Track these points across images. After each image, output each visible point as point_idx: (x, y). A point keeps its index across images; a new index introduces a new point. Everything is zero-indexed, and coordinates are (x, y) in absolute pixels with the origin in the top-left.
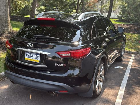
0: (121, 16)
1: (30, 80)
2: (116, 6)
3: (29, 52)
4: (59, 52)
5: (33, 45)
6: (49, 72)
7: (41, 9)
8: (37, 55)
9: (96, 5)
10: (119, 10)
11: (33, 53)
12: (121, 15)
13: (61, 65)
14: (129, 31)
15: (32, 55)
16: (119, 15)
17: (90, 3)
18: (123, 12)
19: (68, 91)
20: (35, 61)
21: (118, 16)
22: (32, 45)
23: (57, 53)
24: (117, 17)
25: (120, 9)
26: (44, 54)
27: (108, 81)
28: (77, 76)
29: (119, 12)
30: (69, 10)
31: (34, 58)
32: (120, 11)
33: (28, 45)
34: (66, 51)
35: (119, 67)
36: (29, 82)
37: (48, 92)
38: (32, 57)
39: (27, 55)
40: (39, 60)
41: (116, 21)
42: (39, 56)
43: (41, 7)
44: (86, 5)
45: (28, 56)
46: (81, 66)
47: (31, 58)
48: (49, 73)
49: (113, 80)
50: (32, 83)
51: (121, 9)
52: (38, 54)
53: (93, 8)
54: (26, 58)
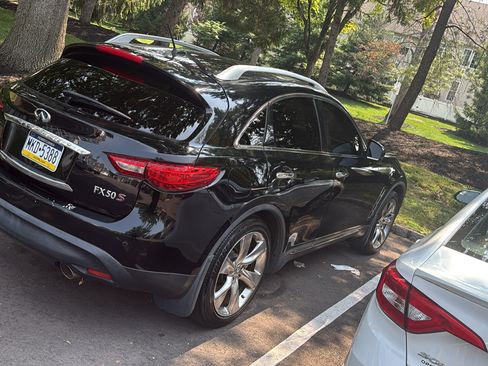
0: (468, 119)
1: (16, 216)
2: (446, 79)
3: (36, 135)
4: (115, 155)
5: (49, 116)
6: (73, 207)
7: (207, 29)
8: (56, 150)
9: (390, 60)
10: (468, 97)
11: (47, 140)
12: (471, 115)
13: (112, 194)
14: (451, 171)
15: (42, 144)
16: (463, 116)
17: (371, 49)
18: (479, 108)
19: (112, 278)
20: (46, 164)
21: (458, 115)
22: (46, 117)
23: (109, 158)
24: (454, 120)
25: (472, 95)
26: (72, 151)
27: (283, 296)
28: (155, 241)
29: (466, 105)
30: (299, 54)
31: (46, 155)
32: (470, 103)
33: (39, 112)
34: (136, 159)
35: (349, 268)
36: (12, 221)
37: (58, 264)
38: (42, 152)
39: (29, 143)
40: (56, 164)
41: (449, 132)
42: (60, 153)
43: (208, 23)
44: (357, 52)
45: (33, 144)
46: (175, 214)
47: (40, 153)
48: (72, 210)
49: (299, 299)
50: (18, 223)
51: (477, 95)
52: (58, 146)
53: (377, 67)
54: (26, 151)
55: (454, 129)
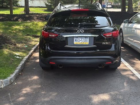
3: (77, 38)
6: (99, 50)
8: (86, 39)
12: (50, 3)
13: (107, 43)
15: (80, 39)
20: (84, 43)
21: (46, 4)
23: (103, 35)
24: (45, 6)
31: (83, 41)
33: (79, 31)
38: (82, 41)
40: (88, 42)
41: (45, 10)
42: (88, 39)
45: (77, 40)
47: (80, 42)
54: (75, 43)
55: (46, 9)
